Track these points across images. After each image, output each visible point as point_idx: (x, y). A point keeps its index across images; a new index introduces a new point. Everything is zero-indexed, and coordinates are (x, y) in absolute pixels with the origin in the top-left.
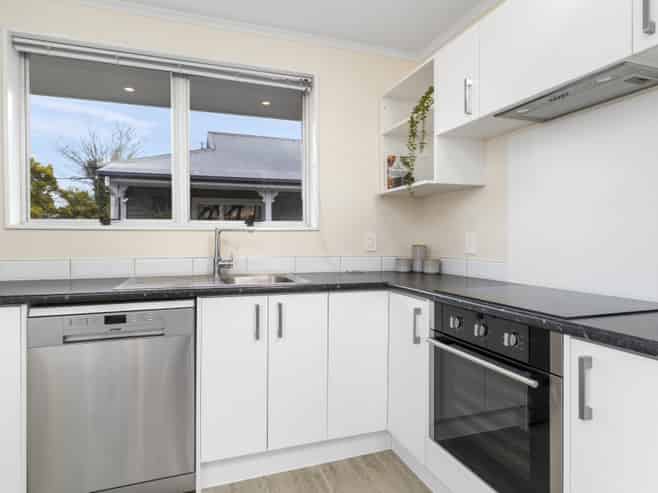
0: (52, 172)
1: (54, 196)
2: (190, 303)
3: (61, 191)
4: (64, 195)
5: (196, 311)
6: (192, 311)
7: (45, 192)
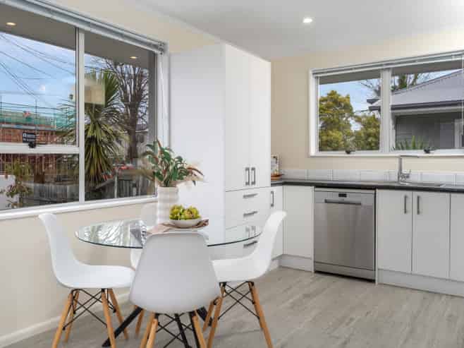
0: (349, 101)
1: (352, 121)
2: (373, 192)
3: (355, 117)
4: (358, 120)
5: (375, 197)
6: (373, 196)
7: (344, 119)
